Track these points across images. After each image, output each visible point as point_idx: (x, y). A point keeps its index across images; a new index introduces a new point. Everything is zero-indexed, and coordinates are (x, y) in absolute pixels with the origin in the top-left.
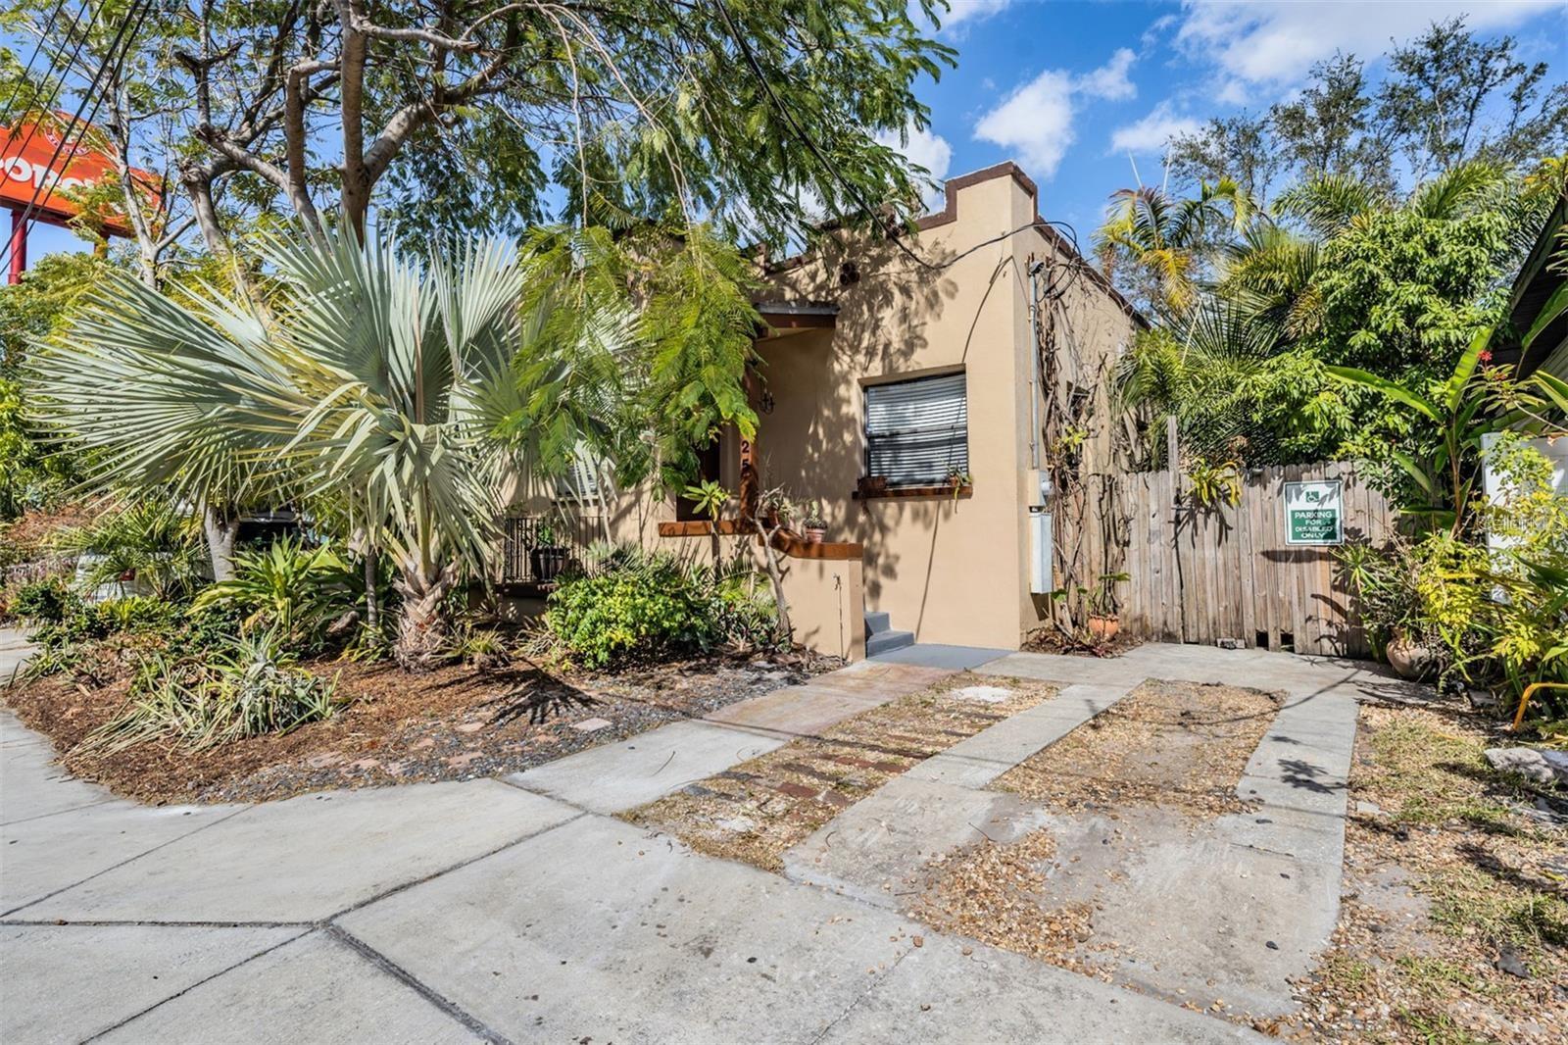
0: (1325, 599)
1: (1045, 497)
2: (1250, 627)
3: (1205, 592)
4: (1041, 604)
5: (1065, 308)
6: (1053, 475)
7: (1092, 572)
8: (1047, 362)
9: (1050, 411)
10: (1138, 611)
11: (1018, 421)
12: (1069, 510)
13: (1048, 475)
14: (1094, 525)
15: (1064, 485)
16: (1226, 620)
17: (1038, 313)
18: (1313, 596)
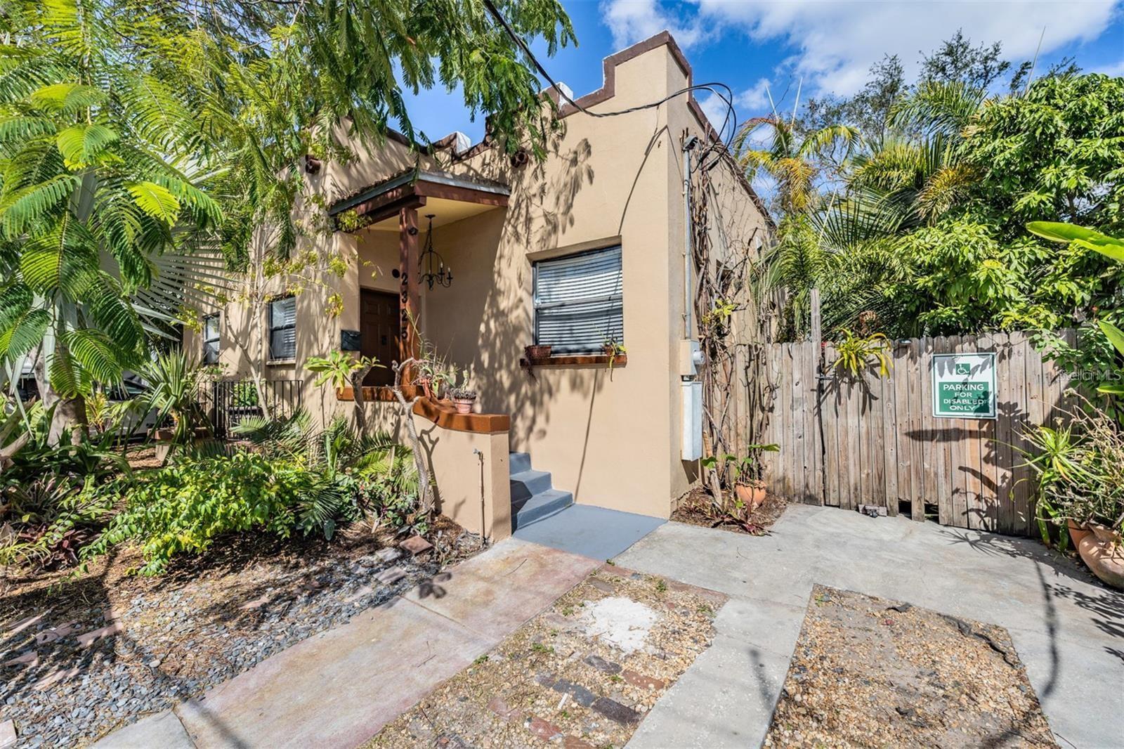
0: (974, 473)
1: (696, 366)
2: (893, 494)
3: (847, 458)
4: (691, 469)
5: (716, 194)
6: (704, 344)
7: (737, 435)
8: (699, 238)
9: (702, 285)
10: (781, 474)
11: (670, 290)
12: (717, 377)
13: (699, 345)
14: (741, 391)
15: (713, 354)
16: (867, 487)
17: (692, 189)
18: (961, 468)
